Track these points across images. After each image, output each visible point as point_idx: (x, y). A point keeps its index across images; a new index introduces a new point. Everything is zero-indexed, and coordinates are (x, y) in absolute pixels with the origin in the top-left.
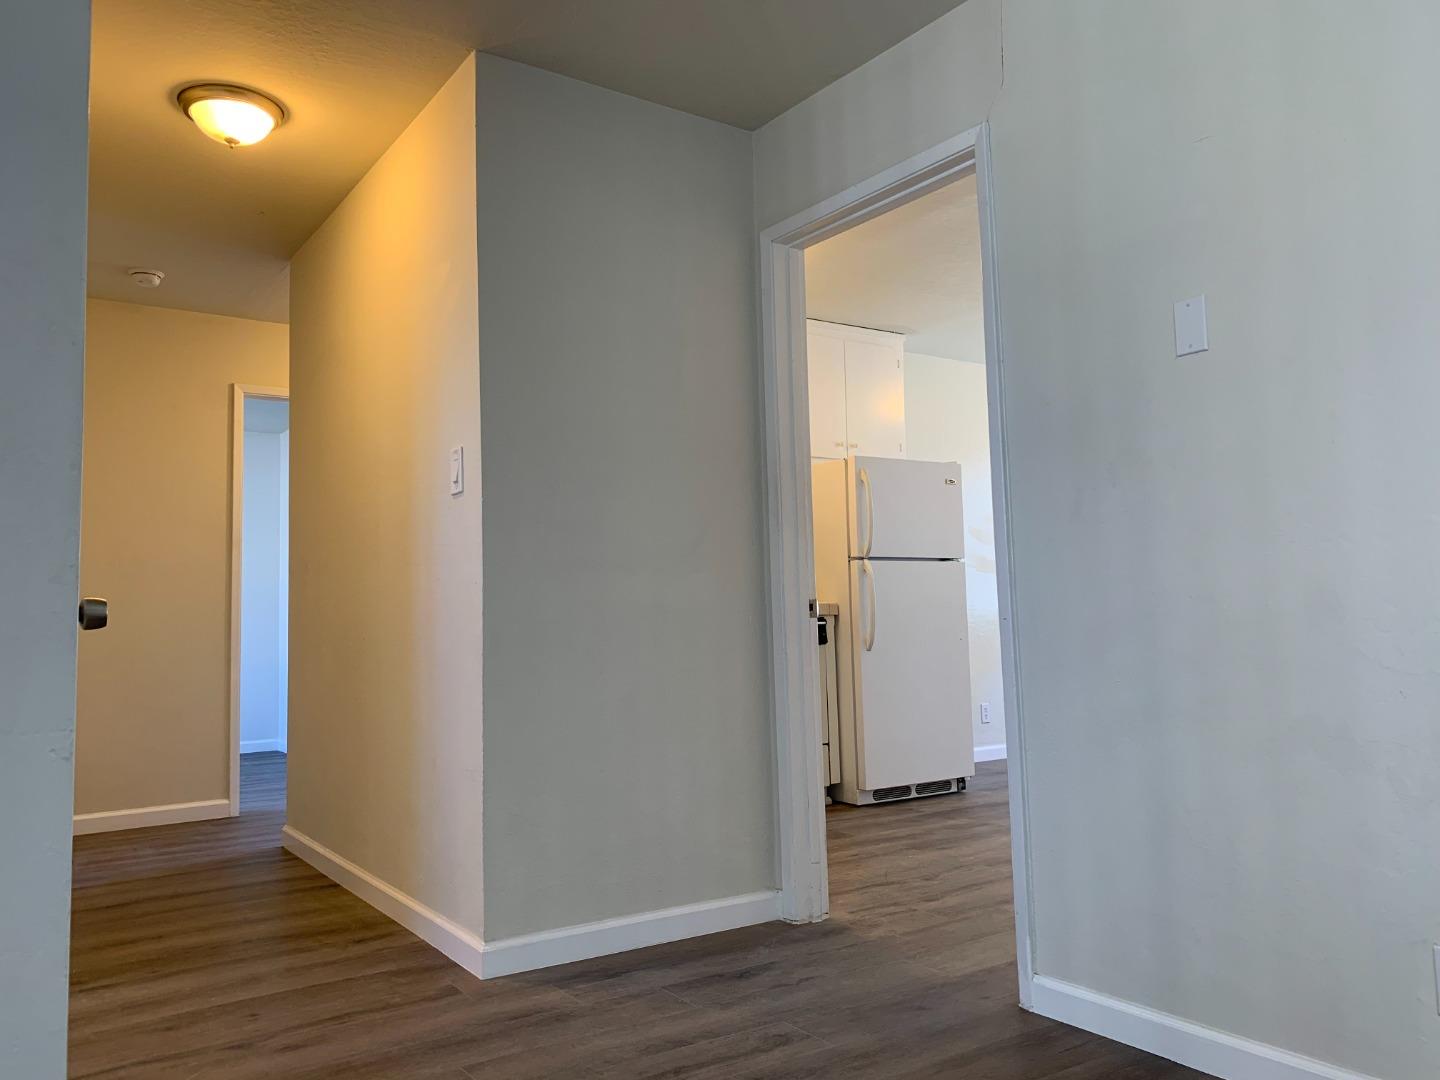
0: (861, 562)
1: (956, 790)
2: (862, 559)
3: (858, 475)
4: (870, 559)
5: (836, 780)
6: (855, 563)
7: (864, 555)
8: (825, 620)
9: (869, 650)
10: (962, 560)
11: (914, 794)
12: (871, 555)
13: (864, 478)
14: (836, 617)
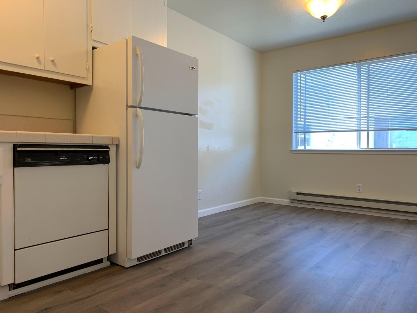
0: (135, 109)
1: (187, 246)
2: (135, 107)
3: (134, 50)
4: (141, 108)
5: (112, 251)
6: (130, 110)
7: (137, 105)
8: (109, 148)
9: (138, 168)
10: (197, 116)
11: (163, 253)
12: (141, 106)
13: (138, 51)
14: (118, 146)
